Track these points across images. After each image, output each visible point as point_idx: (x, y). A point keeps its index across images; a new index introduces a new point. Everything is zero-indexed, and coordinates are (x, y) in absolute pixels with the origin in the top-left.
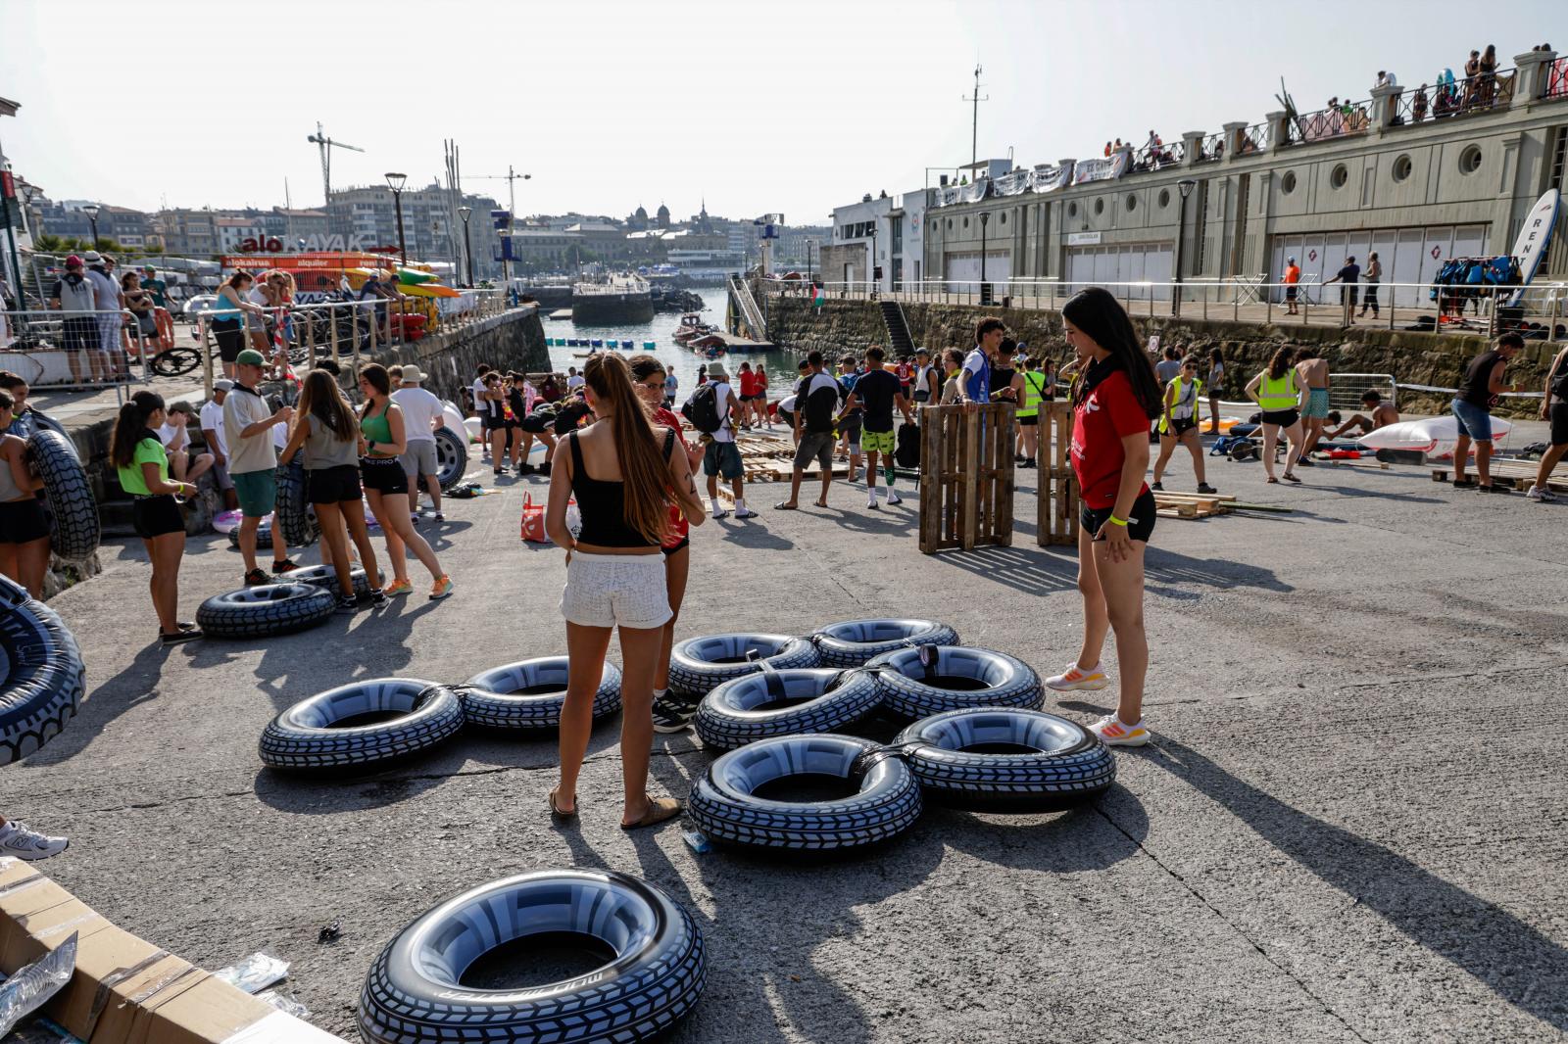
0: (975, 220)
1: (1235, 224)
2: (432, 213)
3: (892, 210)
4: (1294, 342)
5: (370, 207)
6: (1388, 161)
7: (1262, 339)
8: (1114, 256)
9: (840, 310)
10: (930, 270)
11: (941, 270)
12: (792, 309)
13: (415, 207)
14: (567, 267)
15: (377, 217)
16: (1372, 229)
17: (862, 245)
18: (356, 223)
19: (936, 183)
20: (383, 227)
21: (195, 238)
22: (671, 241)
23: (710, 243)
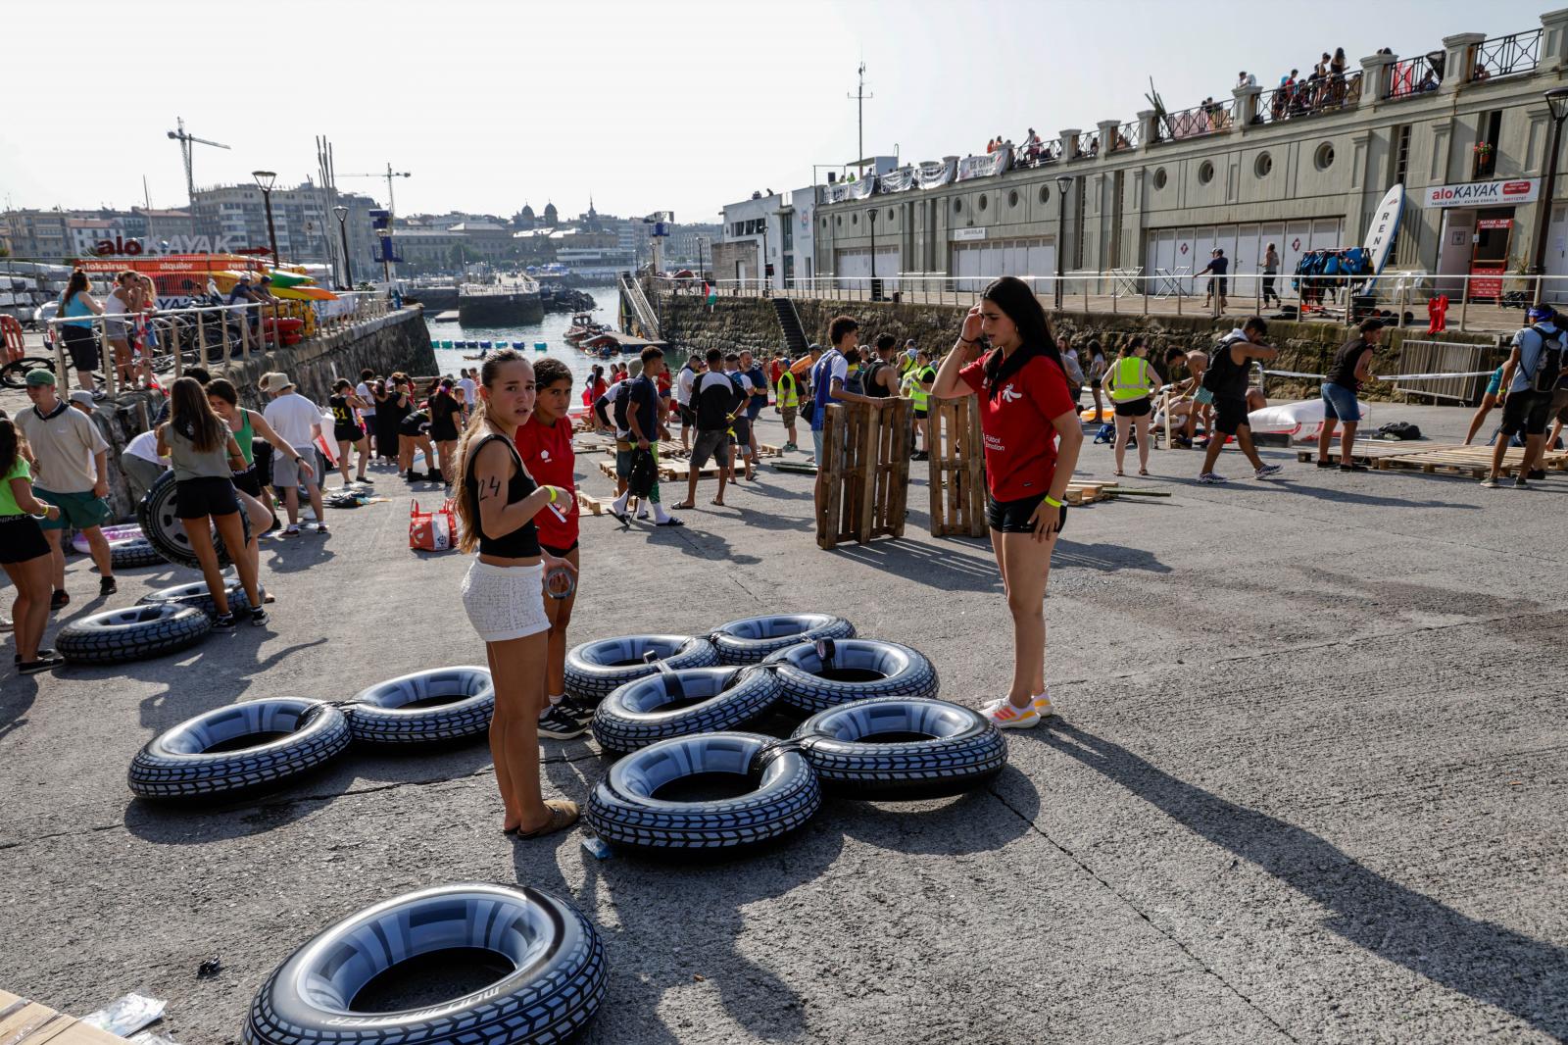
0: (863, 217)
1: (1111, 219)
2: (306, 213)
3: (782, 207)
4: (1169, 332)
5: (238, 206)
6: (1250, 158)
7: (1140, 329)
8: (999, 251)
9: (733, 307)
10: (820, 268)
11: (832, 266)
12: (685, 307)
13: (287, 206)
14: (452, 267)
15: (247, 218)
16: (1238, 223)
17: (753, 242)
18: (224, 223)
19: (824, 181)
20: (254, 228)
21: (45, 241)
22: (560, 240)
23: (600, 241)
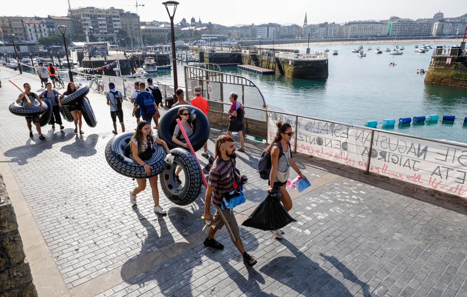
2: (113, 19)
5: (88, 16)
13: (106, 16)
15: (92, 20)
18: (83, 23)
20: (94, 25)
21: (16, 28)
22: (200, 31)
23: (214, 32)
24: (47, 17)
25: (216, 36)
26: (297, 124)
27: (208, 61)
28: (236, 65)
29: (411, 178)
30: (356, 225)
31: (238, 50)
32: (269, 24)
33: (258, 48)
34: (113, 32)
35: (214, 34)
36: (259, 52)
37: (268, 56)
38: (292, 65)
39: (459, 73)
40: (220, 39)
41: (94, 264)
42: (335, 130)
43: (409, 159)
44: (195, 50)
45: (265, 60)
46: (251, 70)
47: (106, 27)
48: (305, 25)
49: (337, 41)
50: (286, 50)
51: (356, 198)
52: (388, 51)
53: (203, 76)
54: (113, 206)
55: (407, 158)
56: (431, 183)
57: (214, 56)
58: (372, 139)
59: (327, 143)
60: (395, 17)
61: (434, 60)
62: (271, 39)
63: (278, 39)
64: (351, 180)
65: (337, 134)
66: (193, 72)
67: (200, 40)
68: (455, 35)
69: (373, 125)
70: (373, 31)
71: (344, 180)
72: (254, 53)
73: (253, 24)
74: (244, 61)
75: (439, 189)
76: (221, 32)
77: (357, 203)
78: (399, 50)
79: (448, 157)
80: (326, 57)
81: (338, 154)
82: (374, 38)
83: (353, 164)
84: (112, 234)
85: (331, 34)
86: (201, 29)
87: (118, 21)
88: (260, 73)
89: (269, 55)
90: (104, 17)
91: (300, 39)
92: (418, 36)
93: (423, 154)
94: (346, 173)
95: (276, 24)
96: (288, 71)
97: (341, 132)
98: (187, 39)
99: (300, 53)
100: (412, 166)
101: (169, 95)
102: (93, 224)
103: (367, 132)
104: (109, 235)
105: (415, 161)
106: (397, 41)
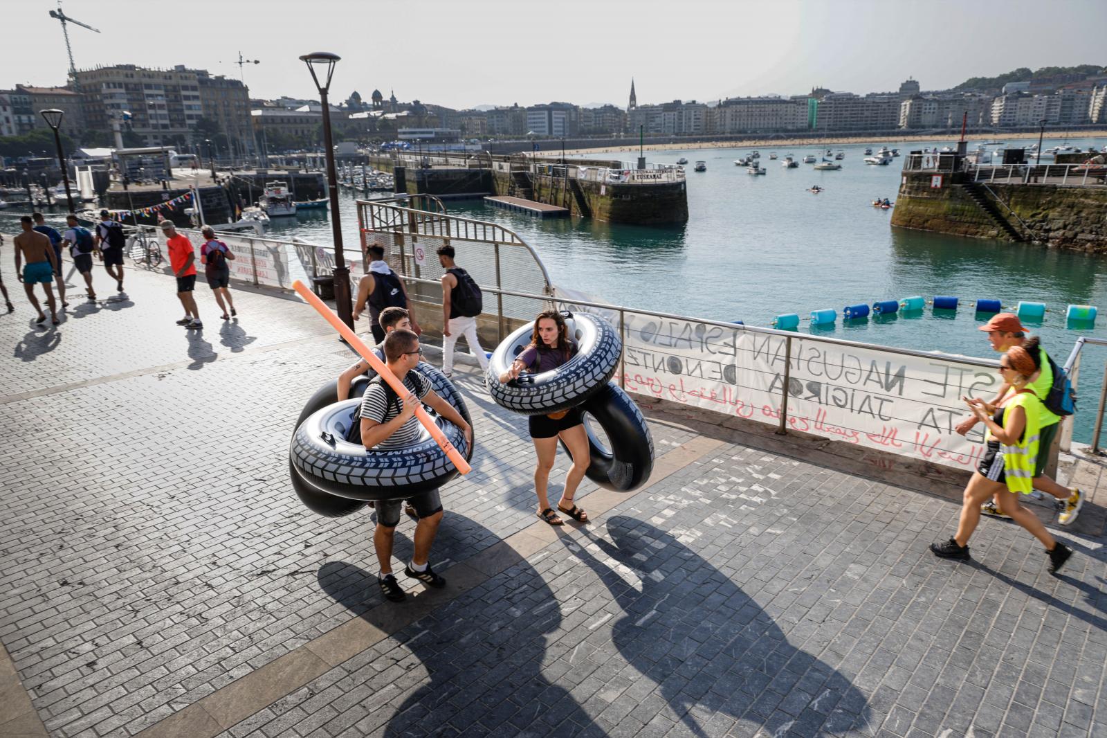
2: (184, 93)
5: (120, 86)
13: (166, 86)
15: (129, 97)
18: (107, 102)
20: (136, 106)
22: (394, 120)
23: (426, 122)
24: (14, 88)
25: (431, 133)
26: (622, 329)
27: (416, 189)
28: (481, 198)
29: (876, 439)
30: (763, 551)
31: (483, 163)
32: (553, 104)
33: (530, 159)
34: (182, 124)
35: (428, 127)
36: (532, 167)
37: (554, 175)
38: (607, 195)
39: (959, 206)
40: (442, 139)
41: (136, 697)
42: (707, 338)
43: (868, 397)
44: (384, 164)
45: (546, 186)
46: (515, 209)
47: (165, 112)
48: (631, 106)
49: (702, 140)
50: (592, 163)
51: (761, 490)
52: (811, 161)
53: (403, 225)
54: (186, 545)
55: (864, 395)
56: (919, 447)
57: (429, 176)
58: (788, 356)
59: (691, 368)
60: (821, 90)
61: (907, 180)
62: (558, 138)
63: (574, 137)
64: (750, 450)
65: (712, 348)
66: (378, 216)
67: (394, 140)
68: (945, 126)
69: (788, 324)
70: (779, 121)
71: (733, 452)
72: (521, 168)
73: (516, 104)
74: (499, 189)
75: (934, 459)
76: (444, 122)
77: (764, 501)
78: (832, 159)
79: (948, 387)
80: (682, 176)
81: (717, 392)
82: (782, 134)
83: (751, 414)
84: (184, 617)
85: (690, 126)
86: (397, 116)
87: (196, 98)
88: (537, 214)
89: (556, 173)
90: (160, 89)
91: (622, 138)
92: (871, 129)
93: (898, 384)
94: (736, 434)
95: (568, 104)
96: (600, 208)
97: (721, 343)
98: (364, 139)
99: (624, 168)
100: (876, 412)
101: (323, 270)
102: (134, 596)
103: (777, 340)
104: (176, 619)
105: (883, 400)
106: (828, 141)
